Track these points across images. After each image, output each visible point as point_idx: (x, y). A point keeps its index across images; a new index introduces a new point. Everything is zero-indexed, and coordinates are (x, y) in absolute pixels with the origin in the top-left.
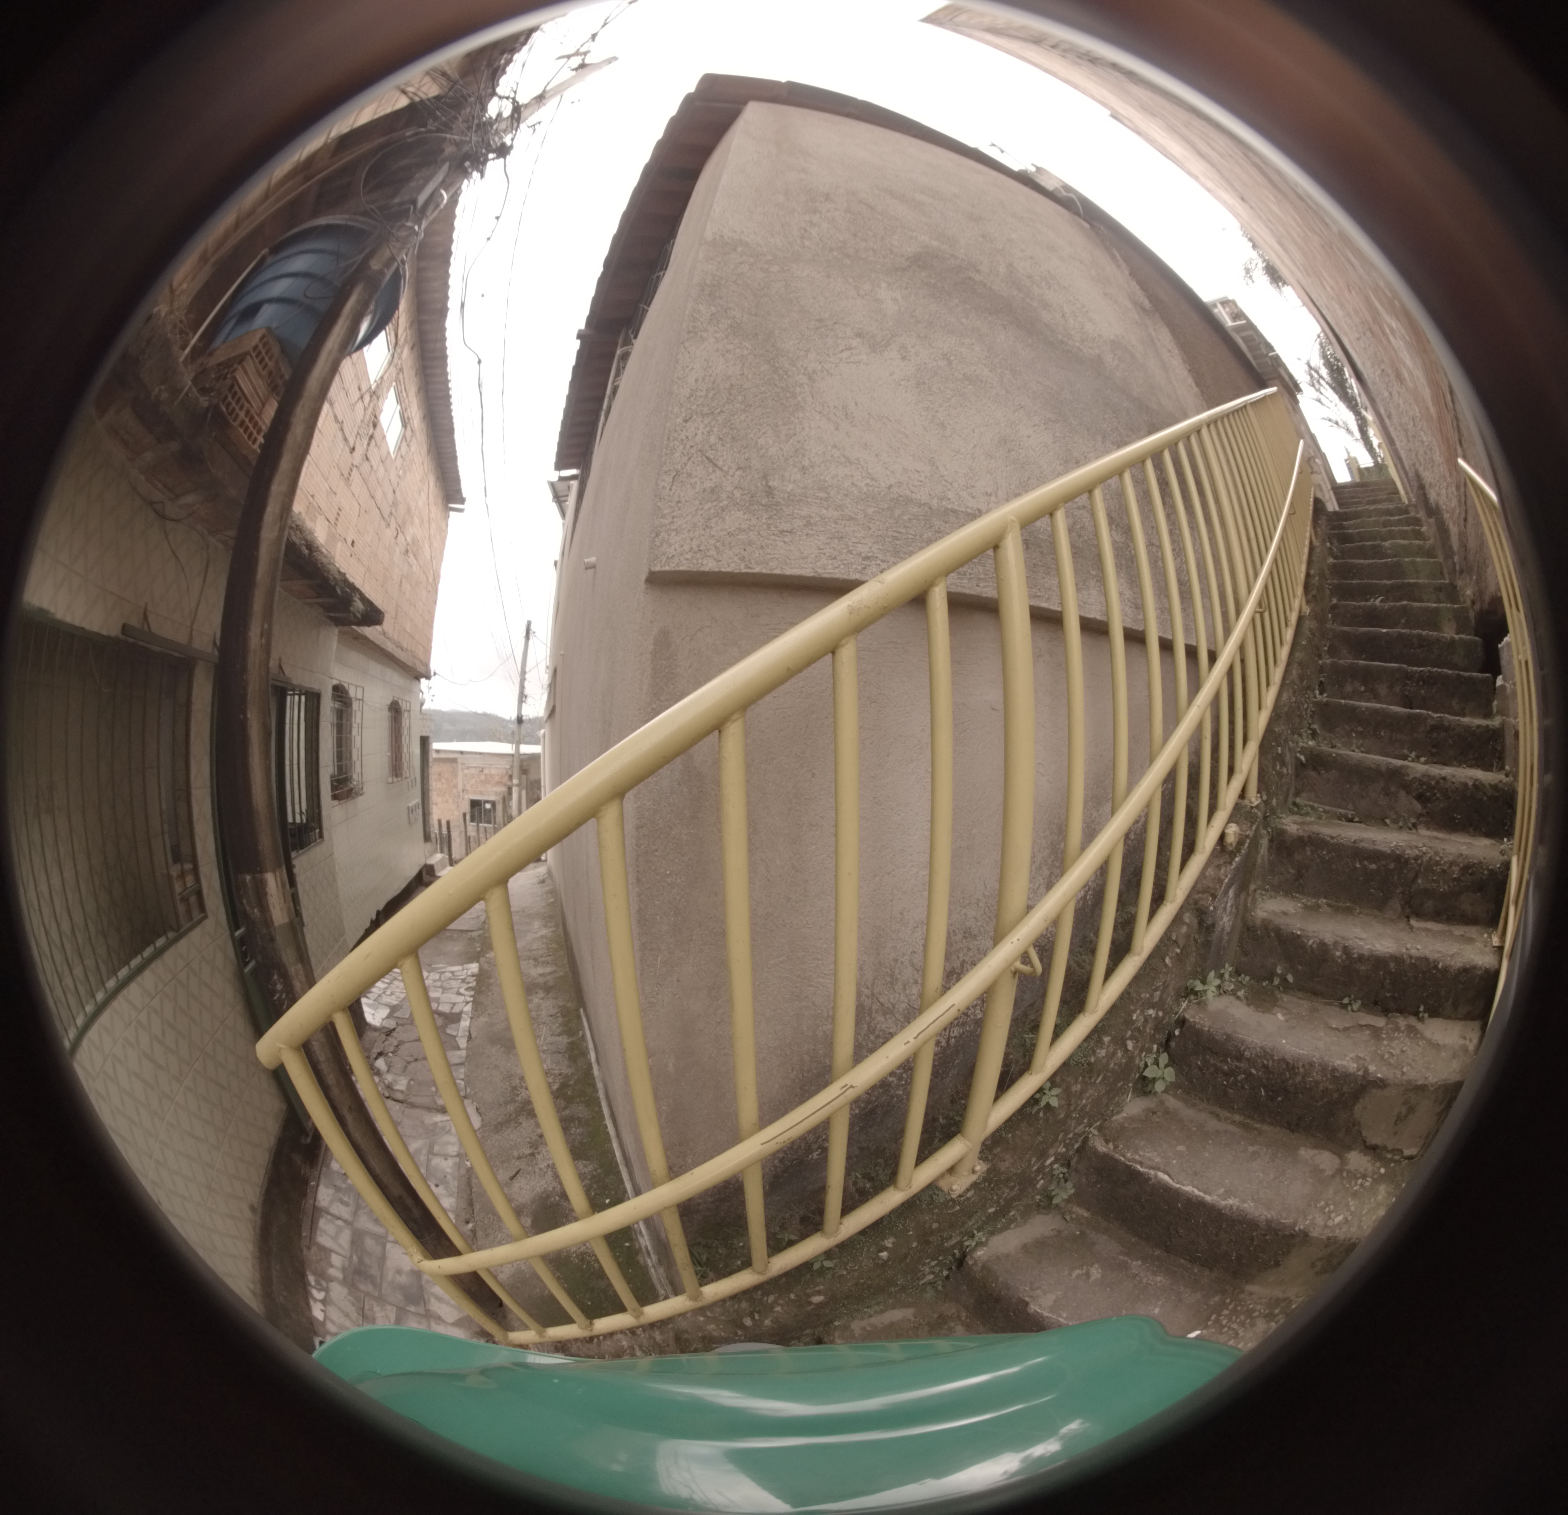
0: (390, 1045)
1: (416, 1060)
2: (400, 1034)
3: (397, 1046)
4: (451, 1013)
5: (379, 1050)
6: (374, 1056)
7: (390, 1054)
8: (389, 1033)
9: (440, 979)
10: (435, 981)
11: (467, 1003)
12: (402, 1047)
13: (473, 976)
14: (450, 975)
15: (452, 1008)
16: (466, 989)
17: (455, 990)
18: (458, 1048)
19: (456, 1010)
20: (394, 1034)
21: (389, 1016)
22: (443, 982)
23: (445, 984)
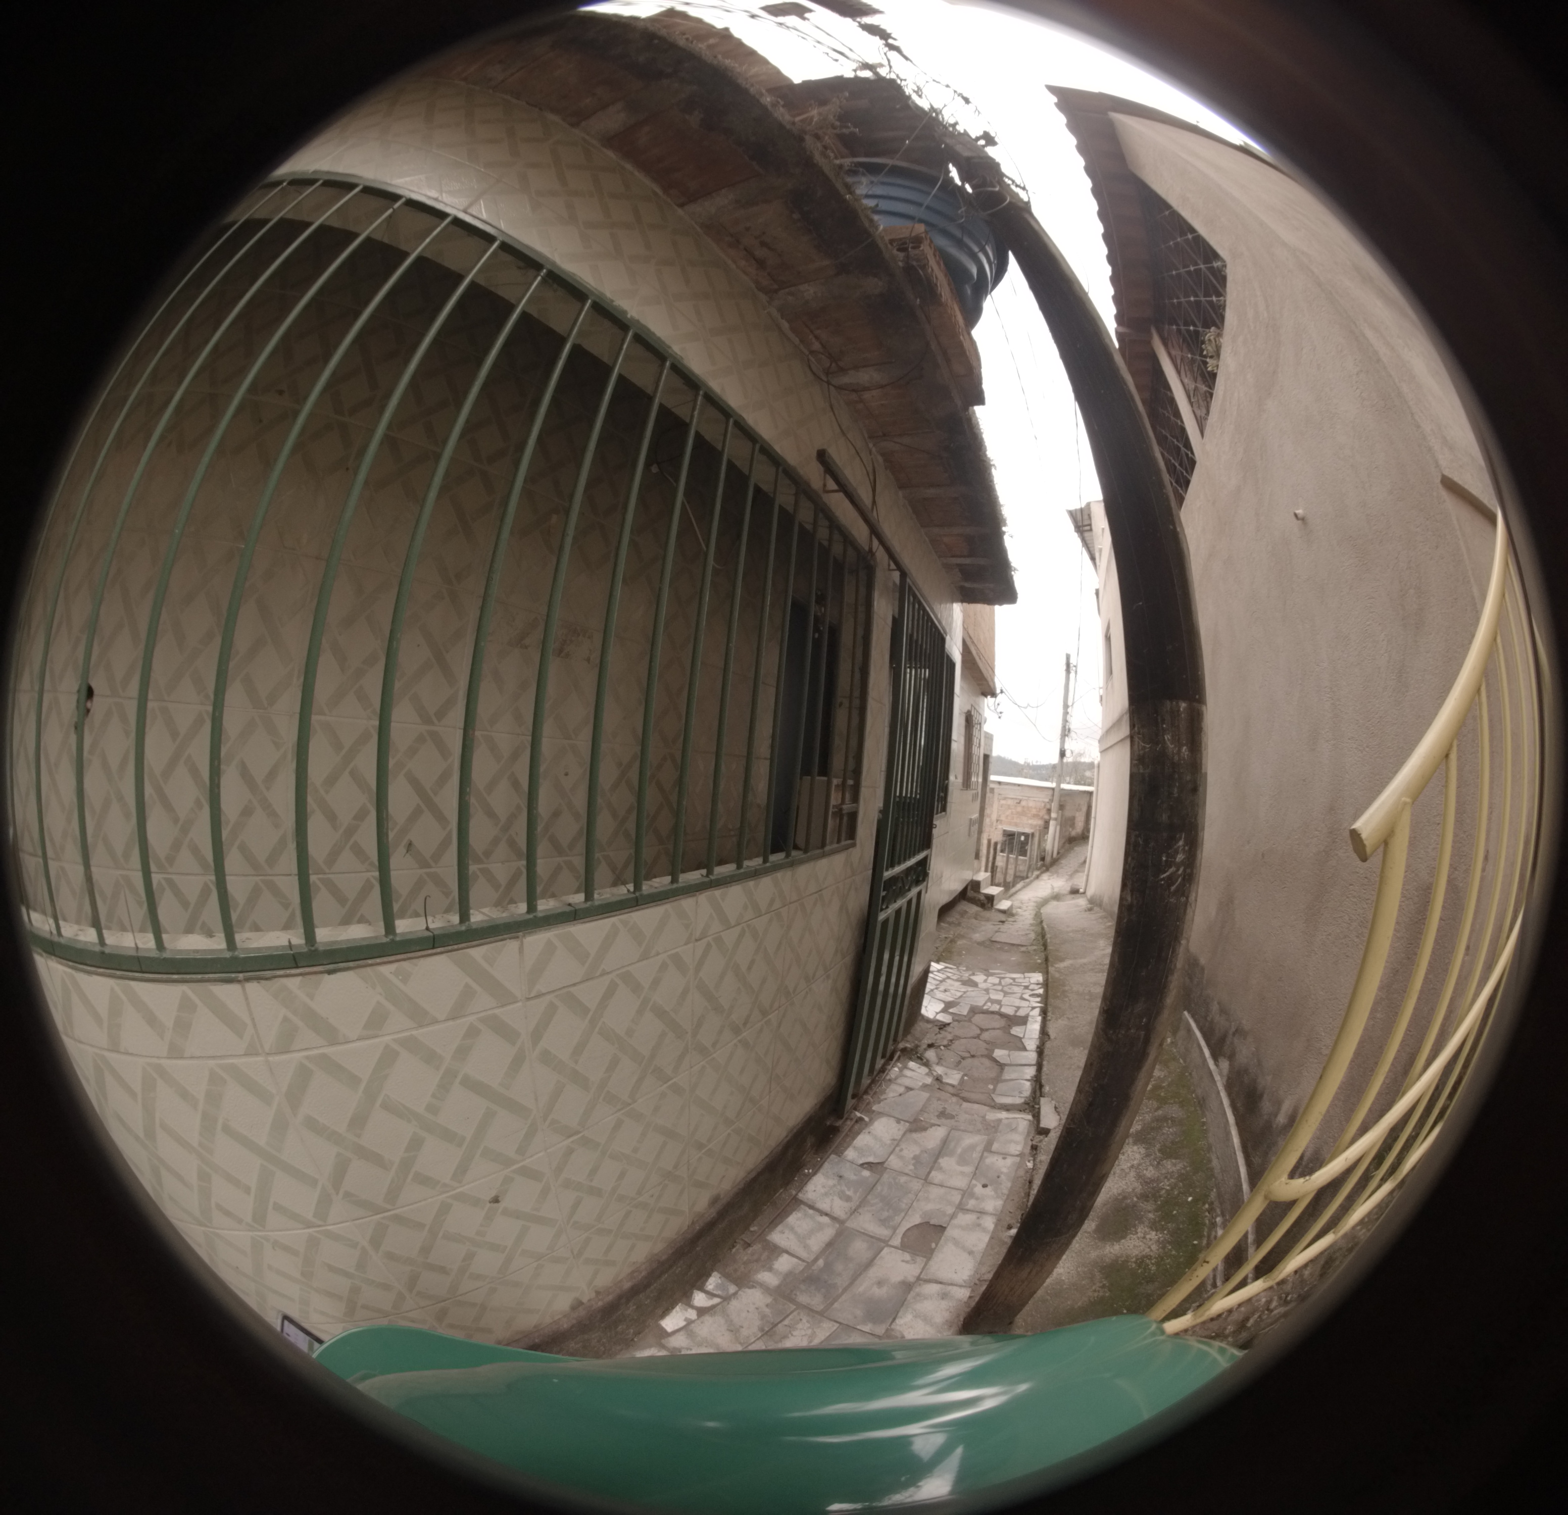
0: (943, 1038)
1: (973, 1056)
2: (956, 1030)
3: (951, 1041)
4: (1015, 1016)
5: (930, 1042)
6: (925, 1046)
7: (942, 1048)
8: (943, 1026)
9: (1000, 984)
10: (994, 985)
11: (1033, 1008)
12: (957, 1043)
13: (1038, 984)
14: (1011, 981)
15: (1016, 1011)
16: (1030, 996)
17: (1020, 995)
18: (1024, 1049)
19: (1021, 1013)
20: (949, 1029)
21: (944, 1011)
22: (1003, 986)
23: (1006, 989)
